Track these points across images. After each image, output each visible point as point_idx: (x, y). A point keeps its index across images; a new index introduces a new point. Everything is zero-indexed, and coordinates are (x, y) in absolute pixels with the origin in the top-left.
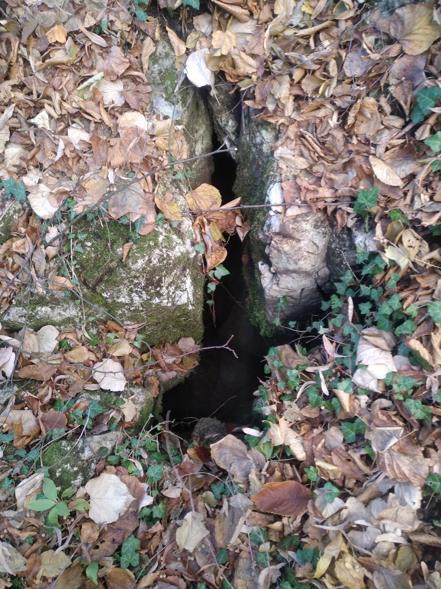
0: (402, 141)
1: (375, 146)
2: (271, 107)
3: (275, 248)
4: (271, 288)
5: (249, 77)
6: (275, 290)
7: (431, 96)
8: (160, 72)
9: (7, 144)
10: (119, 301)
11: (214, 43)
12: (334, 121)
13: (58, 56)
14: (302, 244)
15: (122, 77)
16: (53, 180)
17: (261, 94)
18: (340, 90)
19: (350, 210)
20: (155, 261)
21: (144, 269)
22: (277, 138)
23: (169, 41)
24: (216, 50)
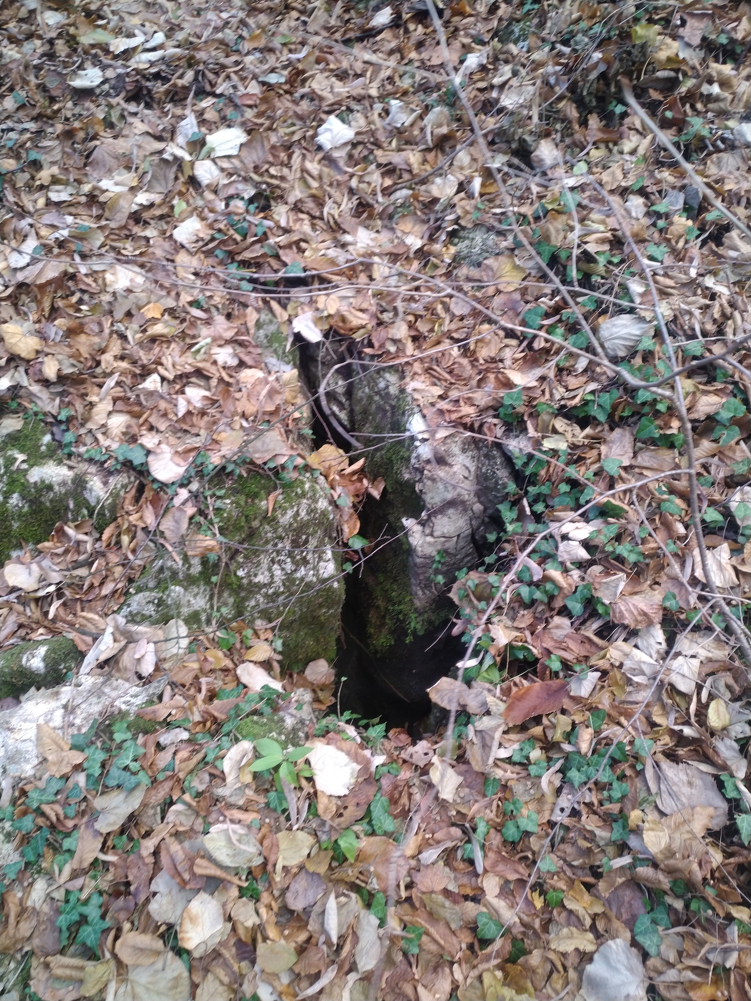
0: (523, 354)
1: (501, 361)
2: (392, 349)
3: (429, 479)
4: (424, 542)
5: (363, 327)
6: (429, 543)
7: (536, 314)
8: (267, 336)
9: (110, 413)
10: (256, 580)
11: (320, 305)
12: (455, 352)
13: (158, 329)
14: (455, 468)
15: (229, 342)
16: (173, 440)
17: (378, 341)
18: (453, 326)
19: (495, 421)
20: (303, 513)
21: (291, 525)
22: (402, 378)
23: (271, 310)
24: (322, 311)
